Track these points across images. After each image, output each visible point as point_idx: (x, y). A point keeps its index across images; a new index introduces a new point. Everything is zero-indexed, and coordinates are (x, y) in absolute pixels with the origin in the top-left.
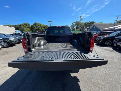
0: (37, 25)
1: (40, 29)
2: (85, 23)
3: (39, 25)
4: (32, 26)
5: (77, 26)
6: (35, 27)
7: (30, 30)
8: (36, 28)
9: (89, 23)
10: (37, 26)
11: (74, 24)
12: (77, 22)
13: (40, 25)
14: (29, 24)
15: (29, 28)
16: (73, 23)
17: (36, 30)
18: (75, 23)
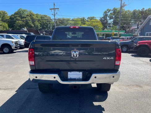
0: (23, 16)
1: (31, 23)
2: (134, 12)
3: (28, 16)
4: (11, 18)
5: (116, 18)
6: (18, 20)
7: (6, 25)
8: (20, 22)
9: (142, 12)
10: (24, 18)
11: (109, 13)
12: (115, 10)
13: (31, 15)
14: (4, 13)
15: (4, 21)
16: (105, 12)
17: (21, 26)
18: (111, 12)
